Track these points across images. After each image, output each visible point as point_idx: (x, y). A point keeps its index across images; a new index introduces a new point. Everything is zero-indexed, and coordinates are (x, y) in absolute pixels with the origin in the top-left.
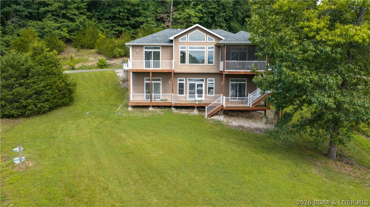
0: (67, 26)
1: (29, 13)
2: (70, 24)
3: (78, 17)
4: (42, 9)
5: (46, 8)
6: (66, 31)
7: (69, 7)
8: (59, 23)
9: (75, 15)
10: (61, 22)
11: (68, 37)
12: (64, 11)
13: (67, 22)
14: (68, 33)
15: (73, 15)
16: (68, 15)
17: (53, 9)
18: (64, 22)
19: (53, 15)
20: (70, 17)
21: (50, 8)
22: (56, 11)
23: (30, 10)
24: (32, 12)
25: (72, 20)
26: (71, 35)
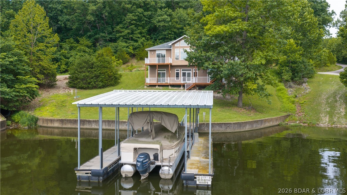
0: (133, 45)
1: (110, 38)
2: (135, 44)
3: (140, 39)
4: (118, 35)
5: (120, 34)
6: (131, 49)
7: (135, 32)
8: (128, 43)
9: (139, 38)
10: (129, 43)
11: (132, 53)
12: (132, 36)
13: (132, 43)
14: (133, 50)
15: (137, 37)
16: (134, 38)
17: (124, 34)
18: (131, 43)
19: (124, 38)
20: (135, 39)
21: (123, 34)
22: (126, 36)
23: (111, 36)
24: (111, 37)
25: (136, 41)
26: (134, 51)
